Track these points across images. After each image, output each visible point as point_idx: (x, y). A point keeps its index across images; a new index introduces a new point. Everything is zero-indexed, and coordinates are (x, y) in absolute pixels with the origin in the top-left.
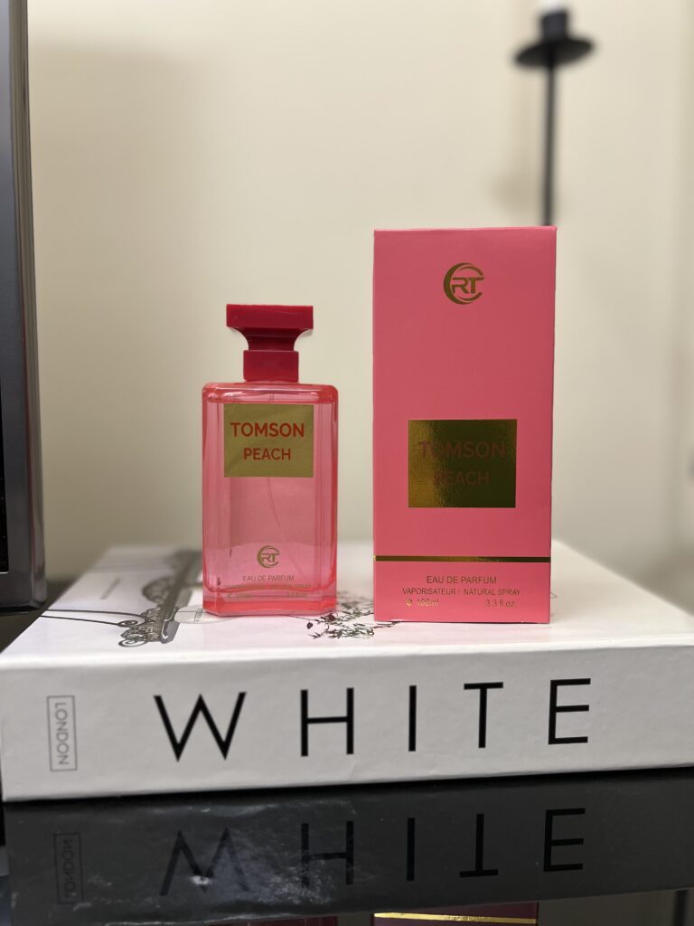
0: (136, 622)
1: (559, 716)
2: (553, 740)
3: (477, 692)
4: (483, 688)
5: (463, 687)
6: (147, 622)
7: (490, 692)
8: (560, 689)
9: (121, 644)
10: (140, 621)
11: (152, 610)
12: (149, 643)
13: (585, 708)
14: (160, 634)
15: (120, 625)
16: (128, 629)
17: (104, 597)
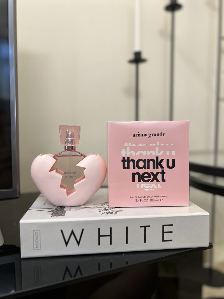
1: (165, 234)
2: (163, 241)
3: (144, 228)
5: (140, 227)
6: (57, 211)
7: (147, 228)
8: (165, 227)
9: (51, 216)
10: (55, 211)
12: (59, 216)
13: (172, 232)
14: (61, 214)
16: (52, 212)
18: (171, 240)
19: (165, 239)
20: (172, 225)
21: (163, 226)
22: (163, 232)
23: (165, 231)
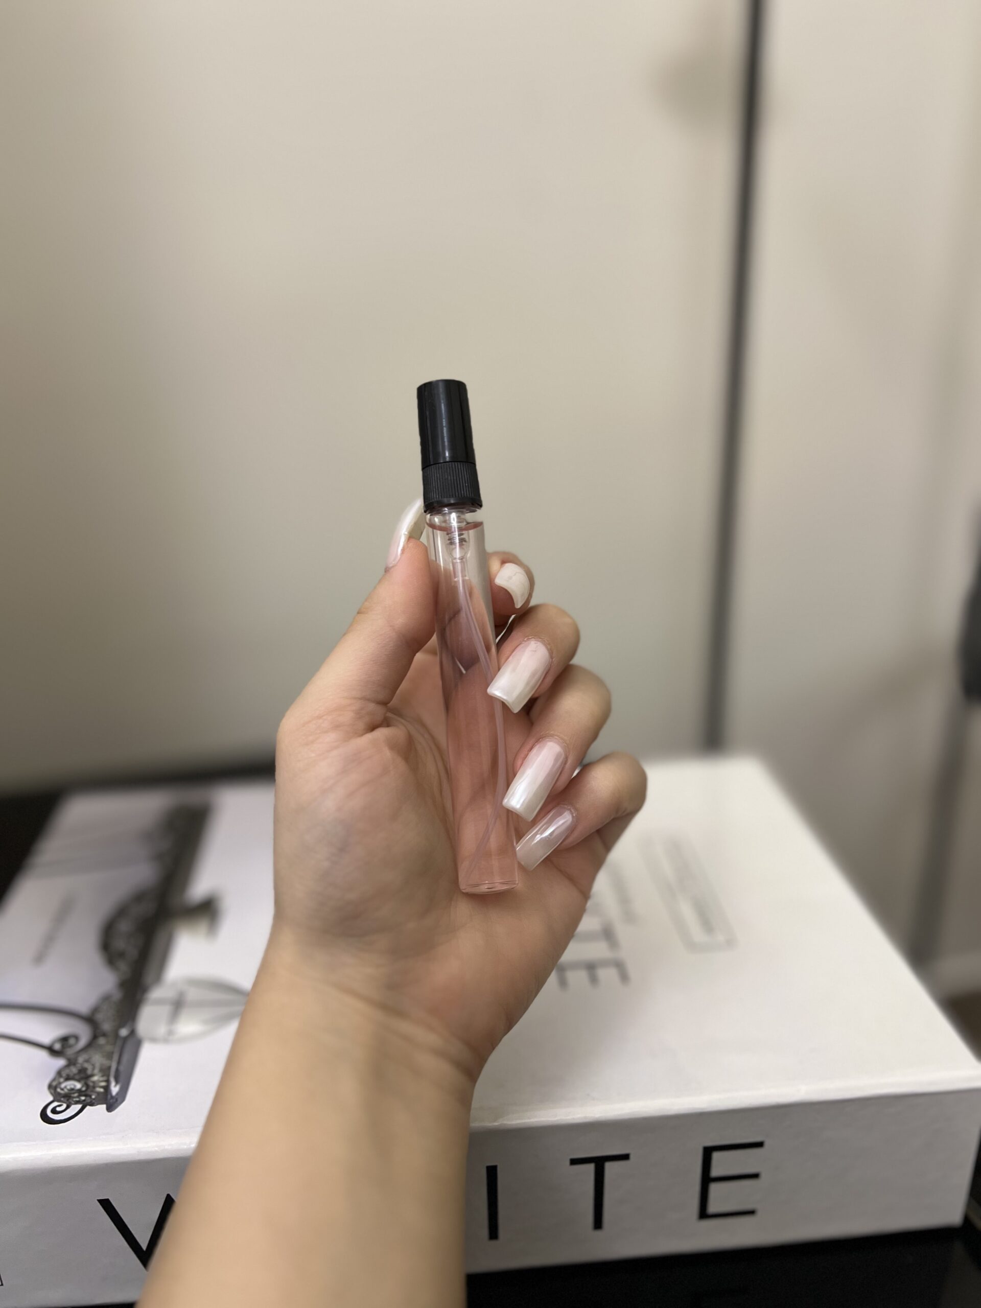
0: (77, 1038)
1: (714, 1188)
2: (704, 1214)
3: (591, 1167)
4: (599, 1163)
5: (568, 1162)
6: (95, 1037)
7: (608, 1166)
8: (716, 1156)
9: (44, 1117)
10: (84, 1033)
11: (106, 998)
12: (88, 1108)
13: (755, 1176)
14: (108, 1081)
15: (51, 1050)
16: (60, 1062)
17: (39, 958)
18: (751, 1212)
19: (712, 1208)
20: (760, 1145)
21: (708, 1152)
22: (707, 1179)
23: (715, 1172)
